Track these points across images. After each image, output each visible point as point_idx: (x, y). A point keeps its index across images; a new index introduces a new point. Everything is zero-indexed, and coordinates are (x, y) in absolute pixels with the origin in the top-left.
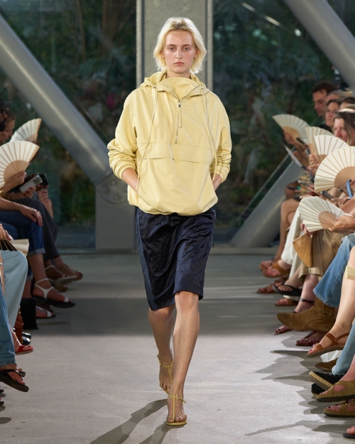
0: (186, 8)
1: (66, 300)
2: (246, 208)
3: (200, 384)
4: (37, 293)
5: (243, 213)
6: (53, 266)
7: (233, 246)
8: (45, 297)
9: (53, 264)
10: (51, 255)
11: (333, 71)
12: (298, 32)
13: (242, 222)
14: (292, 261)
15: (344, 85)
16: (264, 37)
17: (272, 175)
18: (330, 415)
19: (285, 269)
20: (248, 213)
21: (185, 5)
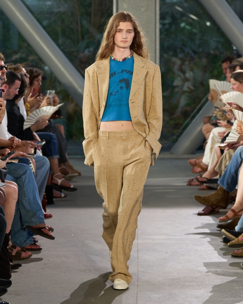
0: (143, 9)
1: (72, 186)
2: (180, 131)
3: (154, 237)
4: (54, 182)
5: (178, 134)
6: (64, 167)
7: (172, 153)
8: (59, 184)
9: (65, 165)
10: (62, 160)
11: (232, 48)
12: (208, 24)
13: (177, 139)
14: (209, 163)
15: (239, 56)
16: (187, 27)
17: (195, 111)
18: (234, 256)
19: (205, 167)
20: (181, 134)
21: (143, 7)
